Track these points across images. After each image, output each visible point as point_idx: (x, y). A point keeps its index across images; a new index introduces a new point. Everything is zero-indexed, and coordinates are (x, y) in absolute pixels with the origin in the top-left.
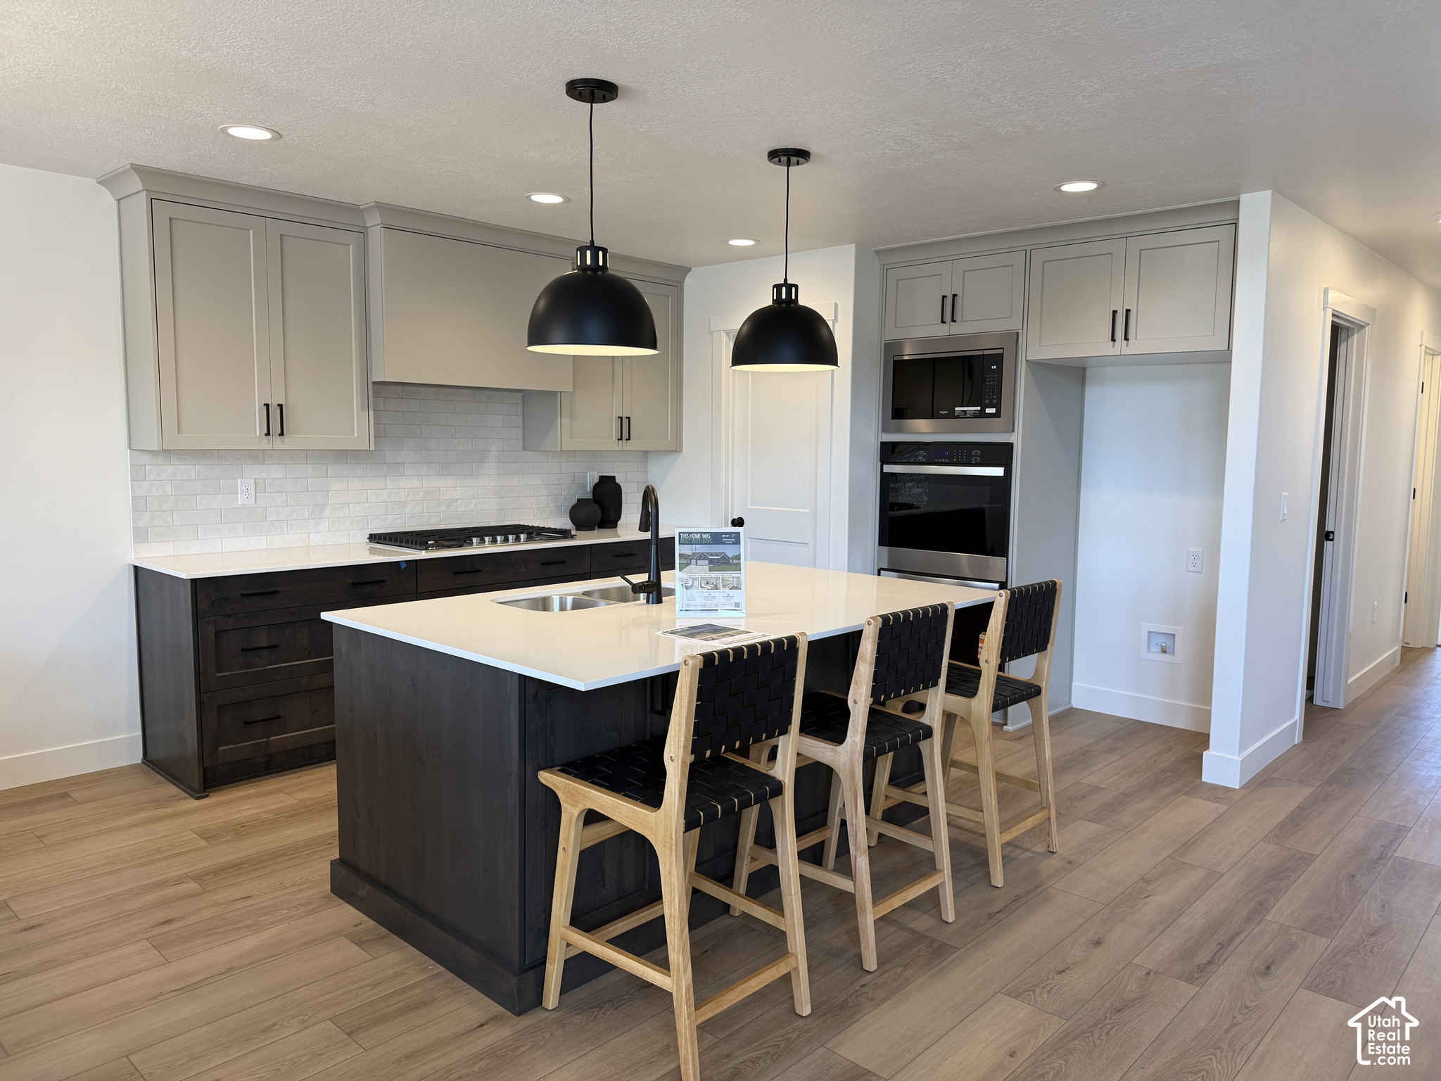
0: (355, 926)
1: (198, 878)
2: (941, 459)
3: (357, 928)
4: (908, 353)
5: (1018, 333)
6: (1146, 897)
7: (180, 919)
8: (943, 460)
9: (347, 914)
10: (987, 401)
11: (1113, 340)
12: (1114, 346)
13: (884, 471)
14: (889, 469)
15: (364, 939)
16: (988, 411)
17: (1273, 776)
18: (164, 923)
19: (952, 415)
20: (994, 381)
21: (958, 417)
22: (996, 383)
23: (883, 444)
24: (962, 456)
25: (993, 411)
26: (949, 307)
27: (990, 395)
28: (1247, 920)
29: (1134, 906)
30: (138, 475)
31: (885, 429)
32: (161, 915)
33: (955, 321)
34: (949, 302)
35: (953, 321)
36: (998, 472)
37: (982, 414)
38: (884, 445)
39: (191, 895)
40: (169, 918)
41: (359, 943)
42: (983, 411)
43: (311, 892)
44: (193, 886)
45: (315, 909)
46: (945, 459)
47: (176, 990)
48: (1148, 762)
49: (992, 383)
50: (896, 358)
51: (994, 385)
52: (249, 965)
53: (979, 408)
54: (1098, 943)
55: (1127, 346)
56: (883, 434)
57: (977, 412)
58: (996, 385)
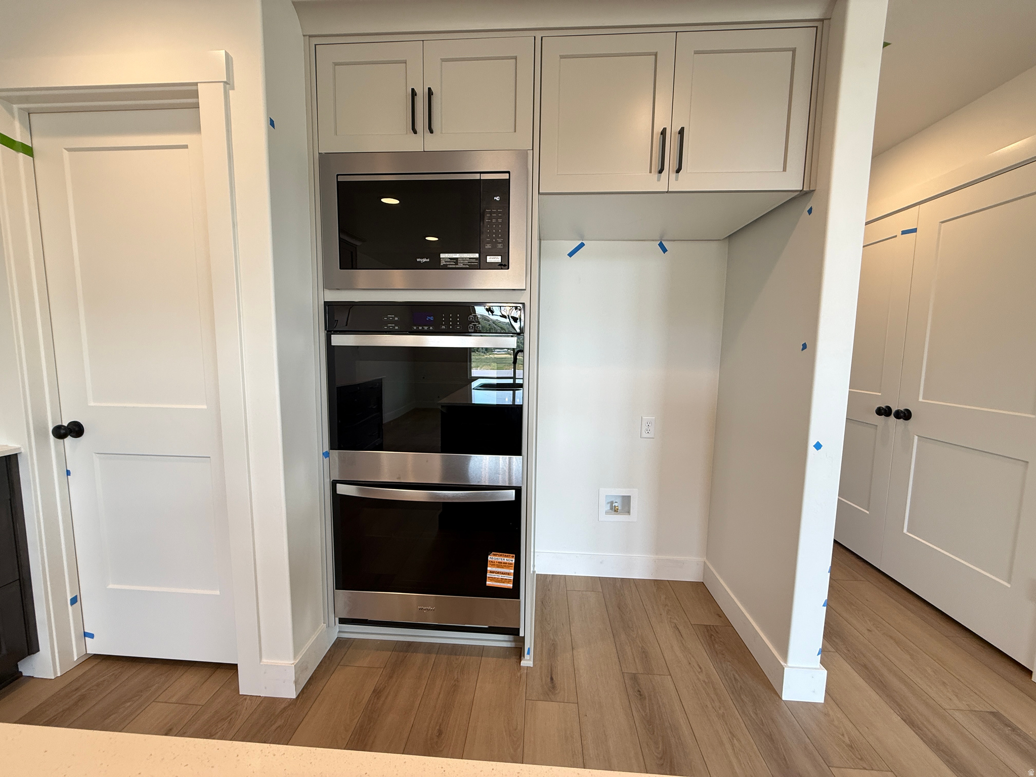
2: (423, 326)
8: (426, 328)
10: (488, 246)
11: (662, 170)
12: (659, 180)
13: (333, 344)
14: (339, 340)
16: (490, 259)
20: (498, 217)
21: (445, 267)
22: (500, 220)
23: (326, 304)
24: (453, 322)
25: (498, 259)
26: (423, 108)
27: (491, 238)
31: (328, 285)
34: (421, 101)
35: (431, 130)
37: (480, 264)
38: (331, 308)
42: (482, 258)
46: (429, 326)
49: (494, 221)
50: (341, 179)
51: (498, 223)
53: (477, 255)
55: (677, 179)
56: (326, 292)
57: (474, 261)
58: (500, 223)
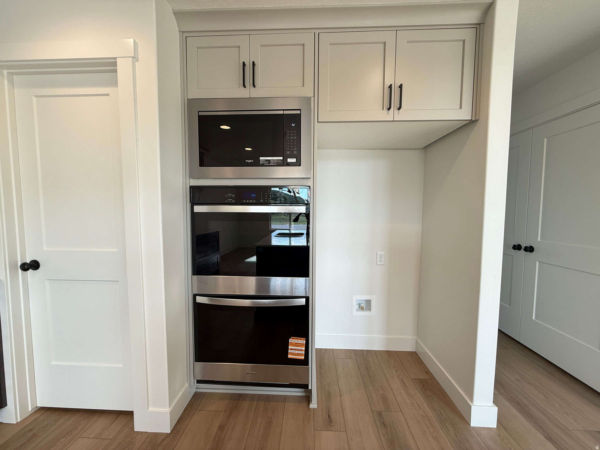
2: (249, 200)
5: (310, 98)
8: (251, 201)
10: (288, 153)
11: (389, 108)
12: (388, 114)
13: (195, 211)
14: (198, 209)
16: (289, 160)
19: (257, 164)
20: (294, 136)
21: (263, 165)
25: (294, 160)
26: (249, 73)
27: (290, 148)
31: (192, 176)
34: (249, 69)
35: (254, 85)
36: (299, 209)
37: (283, 163)
38: (193, 189)
42: (285, 160)
46: (253, 200)
49: (292, 138)
50: (200, 114)
51: (294, 139)
53: (282, 158)
56: (191, 180)
57: (280, 161)
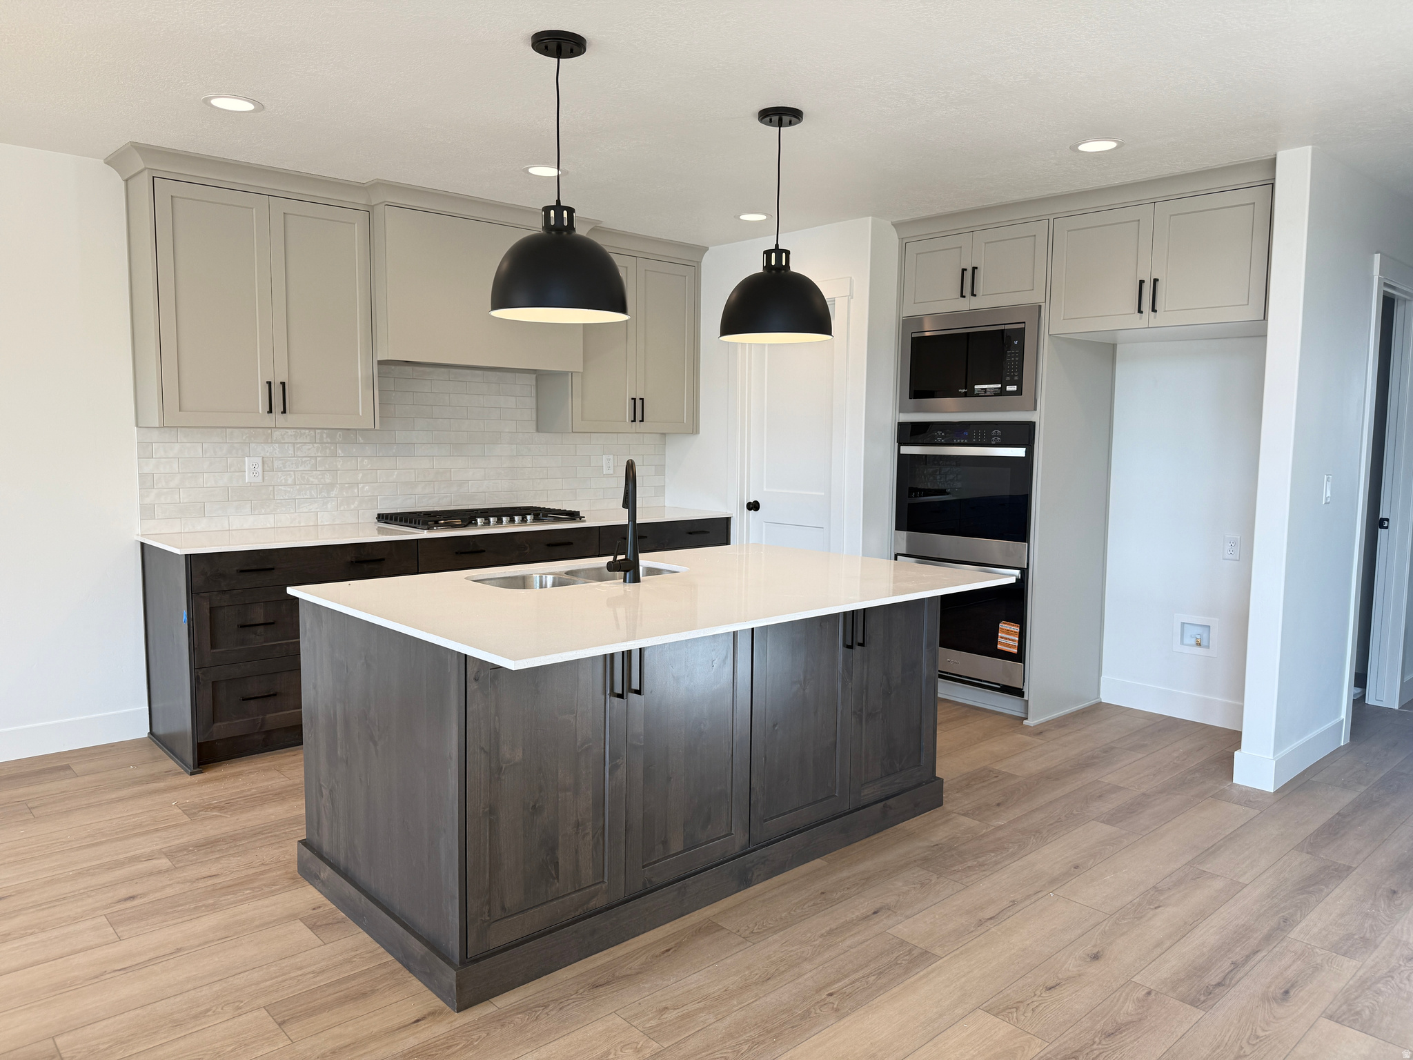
0: (314, 909)
1: (170, 854)
2: (960, 439)
3: (315, 911)
4: (929, 329)
5: (1040, 306)
6: (1156, 908)
7: (143, 895)
8: (962, 441)
9: (309, 896)
10: (1008, 378)
11: (1140, 311)
12: (1140, 319)
13: (902, 453)
14: (906, 450)
15: (319, 923)
16: (1009, 388)
17: (1313, 779)
18: (126, 899)
19: (970, 393)
20: (1015, 357)
21: (978, 395)
22: (1017, 359)
23: (900, 424)
24: (982, 436)
25: (1014, 388)
26: (968, 280)
27: (1010, 372)
28: (1268, 938)
29: (1141, 918)
30: (146, 451)
31: (903, 410)
32: (123, 892)
33: (975, 295)
34: (968, 275)
35: (973, 295)
36: (1020, 452)
37: (1002, 392)
38: (902, 426)
39: (160, 872)
40: (134, 894)
41: (313, 927)
42: (1003, 388)
43: (278, 873)
44: (164, 863)
45: (279, 890)
46: (964, 439)
47: (120, 970)
48: (1175, 761)
49: (1013, 359)
50: (914, 335)
51: (1015, 361)
52: (199, 946)
53: (999, 386)
54: (1096, 957)
55: (1155, 317)
56: (900, 415)
57: (997, 390)
58: (1017, 361)
